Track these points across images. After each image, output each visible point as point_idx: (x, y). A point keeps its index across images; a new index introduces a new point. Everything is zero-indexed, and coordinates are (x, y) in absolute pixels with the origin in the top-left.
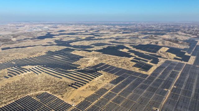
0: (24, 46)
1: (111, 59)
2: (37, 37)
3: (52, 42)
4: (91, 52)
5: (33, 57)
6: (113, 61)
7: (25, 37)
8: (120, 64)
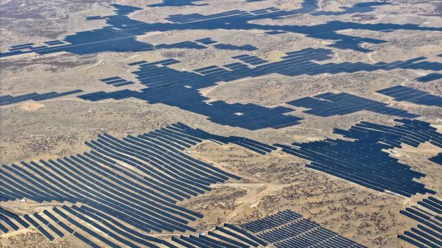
0: (10, 93)
1: (331, 196)
2: (68, 39)
3: (129, 75)
4: (267, 156)
5: (41, 161)
6: (337, 205)
7: (17, 40)
8: (358, 223)
